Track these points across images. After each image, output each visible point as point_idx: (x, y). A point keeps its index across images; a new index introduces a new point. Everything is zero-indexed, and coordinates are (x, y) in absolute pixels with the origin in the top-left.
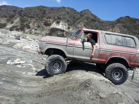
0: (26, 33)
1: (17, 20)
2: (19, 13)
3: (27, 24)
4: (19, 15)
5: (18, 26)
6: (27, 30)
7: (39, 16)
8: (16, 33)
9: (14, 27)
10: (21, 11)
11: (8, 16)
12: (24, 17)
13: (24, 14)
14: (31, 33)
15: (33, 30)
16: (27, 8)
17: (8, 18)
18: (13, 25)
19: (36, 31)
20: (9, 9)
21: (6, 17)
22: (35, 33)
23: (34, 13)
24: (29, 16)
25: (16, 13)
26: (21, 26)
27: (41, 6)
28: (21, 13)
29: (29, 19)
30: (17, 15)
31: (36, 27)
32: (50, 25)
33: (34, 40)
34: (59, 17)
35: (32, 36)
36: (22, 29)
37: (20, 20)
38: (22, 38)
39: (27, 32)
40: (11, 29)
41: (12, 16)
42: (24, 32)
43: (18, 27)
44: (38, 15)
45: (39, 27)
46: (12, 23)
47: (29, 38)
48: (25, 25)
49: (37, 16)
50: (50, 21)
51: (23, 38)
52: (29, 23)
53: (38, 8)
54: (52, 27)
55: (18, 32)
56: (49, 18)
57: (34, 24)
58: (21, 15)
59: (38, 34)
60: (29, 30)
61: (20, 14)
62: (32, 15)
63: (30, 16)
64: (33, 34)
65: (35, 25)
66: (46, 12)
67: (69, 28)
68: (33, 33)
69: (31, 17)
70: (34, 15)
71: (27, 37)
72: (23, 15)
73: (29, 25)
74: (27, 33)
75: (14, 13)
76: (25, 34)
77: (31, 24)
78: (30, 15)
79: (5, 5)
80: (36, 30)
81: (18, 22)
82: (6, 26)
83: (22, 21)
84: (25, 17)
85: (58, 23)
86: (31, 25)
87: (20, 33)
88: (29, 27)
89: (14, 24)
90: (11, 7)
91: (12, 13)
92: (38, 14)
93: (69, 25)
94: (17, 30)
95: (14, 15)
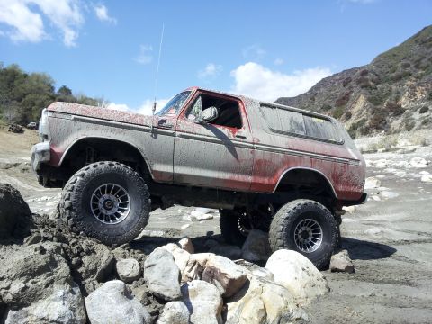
0: (395, 132)
1: (360, 106)
2: (359, 82)
3: (390, 105)
4: (362, 87)
5: (364, 121)
6: (395, 123)
7: (424, 62)
8: (363, 142)
9: (354, 128)
10: (365, 73)
11: (333, 104)
12: (376, 89)
13: (375, 78)
14: (409, 128)
15: (417, 116)
16: (380, 56)
17: (335, 109)
18: (351, 122)
19: (425, 115)
20: (336, 85)
21: (329, 108)
22: (425, 123)
23: (404, 62)
24: (392, 79)
25: (351, 87)
26: (372, 117)
27: (426, 28)
28: (367, 80)
29: (394, 88)
30: (356, 90)
31: (423, 100)
33: (424, 144)
35: (417, 133)
36: (379, 124)
37: (371, 100)
38: (383, 152)
39: (397, 128)
41: (344, 98)
42: (388, 132)
43: (367, 124)
44: (419, 61)
46: (349, 116)
47: (409, 144)
48: (384, 111)
49: (417, 67)
51: (387, 151)
52: (397, 99)
53: (416, 42)
55: (370, 138)
57: (415, 95)
58: (367, 87)
60: (401, 119)
61: (362, 84)
62: (400, 71)
63: (394, 75)
64: (416, 130)
65: (419, 96)
68: (418, 124)
69: (399, 78)
71: (401, 144)
72: (371, 83)
73: (399, 103)
74: (397, 132)
75: (346, 90)
76: (393, 137)
77: (403, 99)
78: (394, 72)
79: (323, 80)
80: (424, 110)
81: (364, 107)
83: (374, 101)
84: (379, 86)
86: (404, 102)
87: (377, 138)
88: (398, 111)
89: (353, 118)
90: (338, 78)
91: (341, 91)
92: (417, 58)
94: (366, 132)
95: (348, 95)
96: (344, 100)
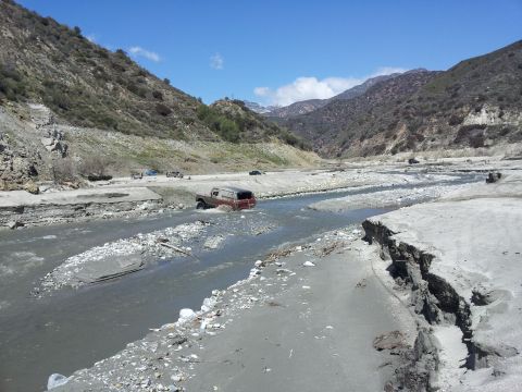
1: (402, 132)
2: (404, 114)
4: (405, 118)
5: (403, 142)
6: (419, 146)
7: (444, 105)
8: (401, 155)
9: (396, 146)
11: (386, 128)
12: (414, 120)
13: (414, 111)
14: (424, 149)
15: (429, 143)
17: (387, 131)
18: (396, 142)
19: (433, 143)
21: (382, 130)
22: (432, 147)
25: (398, 117)
26: (407, 141)
28: (409, 113)
29: (424, 121)
30: (402, 119)
31: (435, 133)
32: (461, 121)
34: (484, 94)
36: (410, 146)
37: (409, 128)
39: (419, 149)
40: (394, 152)
41: (393, 124)
42: (414, 151)
43: (404, 145)
44: (442, 103)
45: (440, 132)
46: (395, 137)
48: (414, 138)
49: (440, 107)
50: (462, 112)
54: (466, 123)
55: (404, 153)
56: (461, 105)
58: (408, 118)
59: (436, 146)
60: (422, 144)
62: (430, 108)
63: (426, 111)
64: (427, 151)
65: (434, 130)
66: (459, 92)
67: (501, 115)
68: (429, 147)
69: (427, 114)
70: (434, 105)
72: (412, 115)
73: (423, 133)
74: (419, 151)
75: (395, 119)
76: (416, 153)
78: (426, 108)
80: (433, 140)
81: (405, 132)
82: (384, 148)
83: (411, 129)
84: (416, 118)
85: (478, 110)
86: (426, 133)
88: (421, 139)
89: (397, 139)
91: (392, 119)
92: (442, 100)
93: (501, 108)
94: (402, 150)
95: (397, 122)
96: (393, 126)
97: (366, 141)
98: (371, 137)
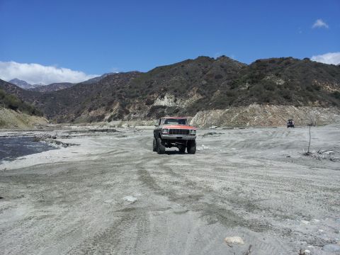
1: (116, 107)
2: (118, 95)
4: (119, 98)
5: (116, 114)
6: (126, 117)
7: (144, 92)
9: (112, 116)
11: (106, 104)
12: (124, 100)
13: (125, 94)
14: (129, 120)
15: (132, 115)
17: (107, 106)
18: (111, 114)
21: (104, 105)
22: (133, 118)
25: (115, 97)
26: (119, 113)
28: (121, 95)
29: (131, 101)
30: (117, 99)
31: (136, 109)
32: (153, 102)
34: (167, 87)
36: (120, 117)
37: (121, 105)
40: (109, 120)
42: (123, 120)
43: (116, 116)
45: (140, 109)
46: (112, 111)
48: (123, 112)
50: (153, 97)
54: (155, 104)
56: (153, 93)
58: (121, 98)
59: (136, 118)
60: (128, 116)
62: (135, 94)
64: (131, 121)
65: (136, 107)
66: (153, 84)
67: (175, 101)
69: (133, 97)
70: (138, 92)
72: (123, 97)
73: (129, 109)
74: (125, 120)
75: (112, 98)
76: (123, 122)
77: (131, 108)
80: (135, 114)
81: (118, 108)
82: (104, 117)
83: (123, 106)
84: (126, 99)
85: (163, 97)
87: (118, 122)
88: (127, 113)
92: (143, 89)
93: (176, 96)
94: (115, 119)
95: (113, 100)
96: (111, 103)
97: (92, 112)
98: (96, 109)
